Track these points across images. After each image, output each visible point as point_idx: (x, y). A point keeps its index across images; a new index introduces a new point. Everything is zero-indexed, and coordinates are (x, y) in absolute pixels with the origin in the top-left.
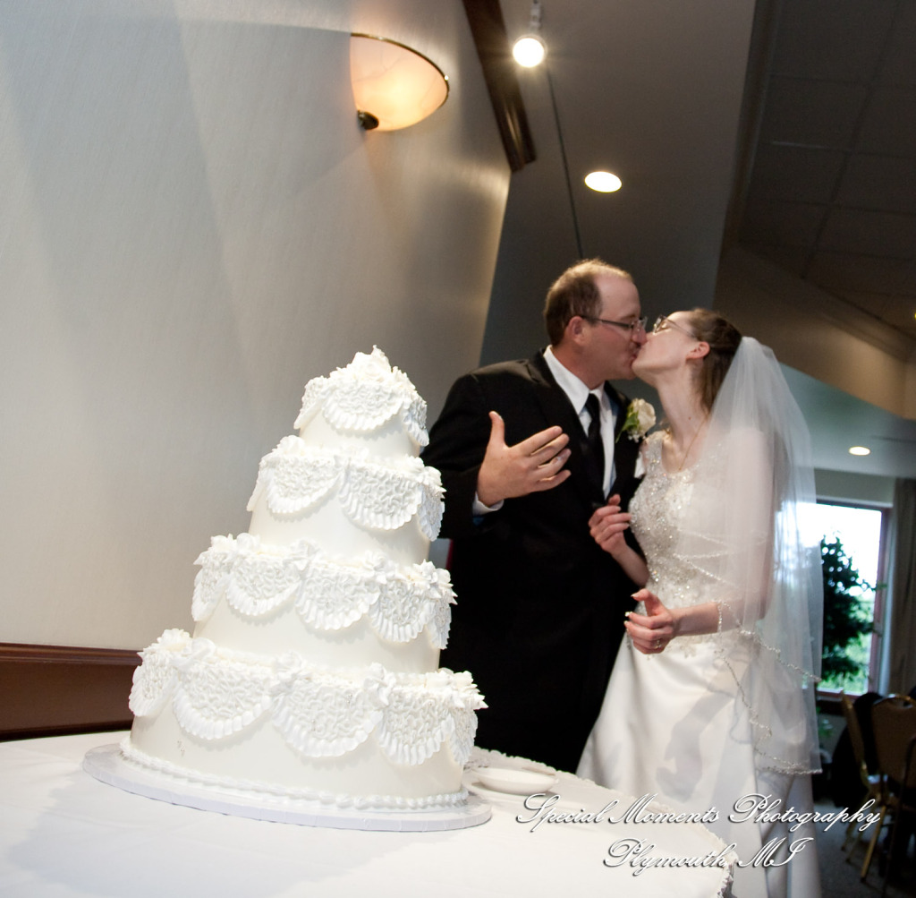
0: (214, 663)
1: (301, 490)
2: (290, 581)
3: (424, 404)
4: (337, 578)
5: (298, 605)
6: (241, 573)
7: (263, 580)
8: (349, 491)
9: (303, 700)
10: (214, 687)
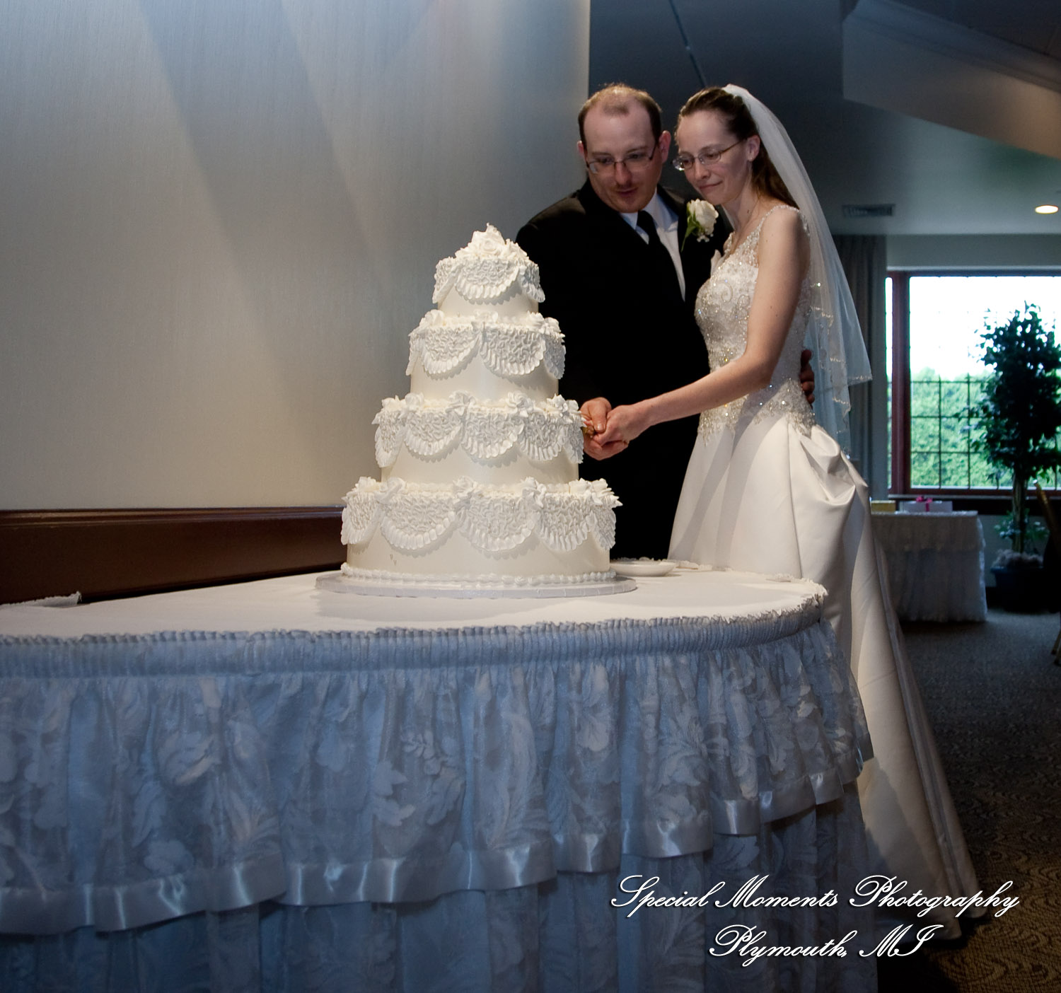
0: (407, 494)
1: (449, 353)
2: (454, 425)
3: (536, 267)
4: (489, 417)
5: (463, 443)
6: (414, 425)
7: (432, 427)
8: (488, 349)
9: (479, 511)
10: (410, 511)
